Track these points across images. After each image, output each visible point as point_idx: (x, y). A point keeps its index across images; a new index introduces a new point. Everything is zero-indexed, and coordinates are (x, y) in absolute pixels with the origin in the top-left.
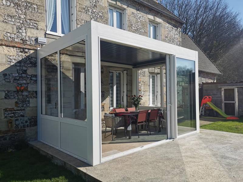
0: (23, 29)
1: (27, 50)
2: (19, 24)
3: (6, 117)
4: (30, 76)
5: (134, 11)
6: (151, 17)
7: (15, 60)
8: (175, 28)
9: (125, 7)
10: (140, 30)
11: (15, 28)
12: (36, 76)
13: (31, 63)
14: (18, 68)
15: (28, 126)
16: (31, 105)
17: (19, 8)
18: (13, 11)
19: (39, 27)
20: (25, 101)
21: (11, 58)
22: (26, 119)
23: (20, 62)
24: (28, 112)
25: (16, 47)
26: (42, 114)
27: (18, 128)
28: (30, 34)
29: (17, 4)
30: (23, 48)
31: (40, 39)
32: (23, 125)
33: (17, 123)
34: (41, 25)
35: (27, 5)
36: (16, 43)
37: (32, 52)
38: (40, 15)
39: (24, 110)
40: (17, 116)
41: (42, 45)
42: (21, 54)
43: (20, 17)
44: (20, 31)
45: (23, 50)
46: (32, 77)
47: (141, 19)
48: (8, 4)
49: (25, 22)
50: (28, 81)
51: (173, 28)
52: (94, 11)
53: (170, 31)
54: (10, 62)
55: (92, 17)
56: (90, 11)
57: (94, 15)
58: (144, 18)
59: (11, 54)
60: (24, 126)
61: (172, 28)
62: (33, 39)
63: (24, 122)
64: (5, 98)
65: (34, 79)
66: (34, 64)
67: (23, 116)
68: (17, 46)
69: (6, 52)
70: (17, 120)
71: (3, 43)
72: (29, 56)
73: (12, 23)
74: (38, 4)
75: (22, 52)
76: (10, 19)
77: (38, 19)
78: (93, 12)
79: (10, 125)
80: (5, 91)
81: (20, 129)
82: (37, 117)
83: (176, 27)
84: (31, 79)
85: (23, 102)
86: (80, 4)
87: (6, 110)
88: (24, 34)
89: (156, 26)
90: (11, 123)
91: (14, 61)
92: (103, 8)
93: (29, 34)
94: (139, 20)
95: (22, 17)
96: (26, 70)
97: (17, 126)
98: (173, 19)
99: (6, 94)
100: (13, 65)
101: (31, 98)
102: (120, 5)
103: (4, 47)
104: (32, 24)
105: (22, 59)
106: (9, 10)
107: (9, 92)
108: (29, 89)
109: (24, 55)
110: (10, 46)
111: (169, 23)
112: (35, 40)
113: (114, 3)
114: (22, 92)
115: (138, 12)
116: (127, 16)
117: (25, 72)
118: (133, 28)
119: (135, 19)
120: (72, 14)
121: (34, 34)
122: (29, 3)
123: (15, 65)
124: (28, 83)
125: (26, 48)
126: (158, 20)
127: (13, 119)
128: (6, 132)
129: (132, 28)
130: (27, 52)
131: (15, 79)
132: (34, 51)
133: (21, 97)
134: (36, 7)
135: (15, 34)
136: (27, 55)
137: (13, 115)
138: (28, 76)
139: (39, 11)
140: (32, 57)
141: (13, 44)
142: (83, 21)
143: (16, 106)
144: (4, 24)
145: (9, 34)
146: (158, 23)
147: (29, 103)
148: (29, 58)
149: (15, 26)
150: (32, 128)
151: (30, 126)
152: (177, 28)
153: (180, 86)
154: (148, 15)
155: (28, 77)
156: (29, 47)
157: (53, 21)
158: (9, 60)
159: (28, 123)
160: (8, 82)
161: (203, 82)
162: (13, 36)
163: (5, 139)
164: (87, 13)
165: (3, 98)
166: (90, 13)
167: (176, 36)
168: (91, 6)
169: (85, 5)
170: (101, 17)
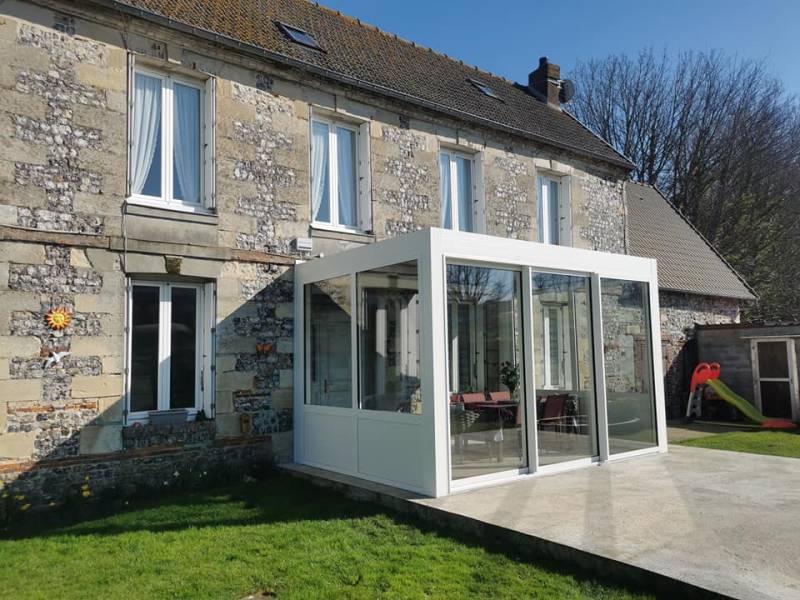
0: (270, 223)
1: (275, 267)
2: (263, 214)
3: (236, 409)
4: (281, 322)
5: (501, 153)
6: (544, 163)
7: (254, 288)
8: (608, 184)
9: (478, 147)
10: (516, 199)
11: (255, 223)
12: (291, 321)
13: (283, 293)
14: (260, 305)
15: (276, 430)
16: (282, 385)
17: (263, 181)
18: (252, 188)
19: (299, 217)
20: (270, 376)
21: (248, 285)
22: (272, 414)
23: (262, 293)
24: (276, 399)
25: (257, 262)
26: (305, 402)
27: (258, 433)
28: (282, 232)
29: (259, 172)
30: (269, 264)
31: (301, 242)
32: (266, 427)
33: (257, 422)
34: (303, 211)
35: (276, 173)
36: (257, 253)
37: (285, 269)
38: (300, 189)
39: (269, 394)
40: (256, 407)
41: (304, 252)
42: (265, 275)
43: (264, 200)
44: (265, 228)
45: (269, 268)
46: (284, 323)
47: (517, 171)
48: (244, 176)
49: (272, 209)
50: (278, 333)
51: (604, 182)
52: (409, 165)
53: (595, 193)
54: (246, 293)
55: (403, 180)
56: (400, 167)
57: (407, 175)
58: (526, 167)
59: (248, 277)
60: (269, 430)
61: (601, 183)
62: (288, 243)
63: (270, 419)
64: (237, 369)
65: (288, 326)
66: (289, 296)
67: (267, 408)
68: (258, 259)
69: (239, 273)
70: (257, 415)
71: (236, 257)
72: (279, 279)
73: (251, 213)
74: (296, 168)
75: (266, 272)
76: (246, 206)
77: (296, 199)
78: (405, 170)
79: (244, 425)
80: (236, 354)
81: (261, 435)
82: (292, 409)
83: (610, 180)
84: (283, 328)
85: (267, 377)
86: (378, 155)
87: (237, 394)
88: (271, 234)
89: (556, 182)
90: (247, 421)
91: (252, 291)
92: (428, 157)
93: (279, 233)
94: (513, 175)
95: (268, 198)
96: (275, 309)
97: (256, 428)
98: (603, 161)
99: (238, 360)
100: (250, 301)
101: (282, 369)
102: (466, 144)
103: (236, 263)
104: (284, 211)
105: (268, 286)
106: (245, 189)
107: (242, 355)
108: (279, 350)
109: (270, 276)
110: (246, 262)
111: (592, 172)
112: (291, 244)
113: (453, 141)
114: (267, 356)
115: (510, 154)
116: (483, 168)
117: (271, 313)
118: (499, 195)
119: (502, 174)
120: (361, 178)
121: (288, 232)
122: (280, 168)
123: (255, 300)
124: (277, 337)
125: (274, 264)
126: (562, 167)
127: (250, 412)
128: (236, 441)
129: (495, 195)
130: (274, 272)
131: (254, 330)
132: (288, 268)
133: (263, 367)
134: (292, 174)
135: (255, 236)
136: (276, 276)
137: (249, 404)
138: (277, 322)
139: (299, 182)
140: (284, 281)
141: (251, 257)
142: (385, 192)
143: (255, 385)
144: (237, 218)
145: (244, 237)
146: (561, 176)
147: (278, 380)
148: (279, 283)
149: (255, 220)
150: (282, 435)
151: (280, 430)
152: (615, 182)
153: (627, 334)
154: (535, 159)
155: (277, 325)
156: (280, 261)
157: (320, 198)
158: (244, 290)
159: (274, 424)
160: (242, 335)
161: (697, 322)
162: (251, 239)
163: (235, 456)
164: (392, 172)
165: (233, 368)
166: (399, 173)
167: (611, 203)
168: (401, 156)
169: (389, 155)
170: (423, 178)
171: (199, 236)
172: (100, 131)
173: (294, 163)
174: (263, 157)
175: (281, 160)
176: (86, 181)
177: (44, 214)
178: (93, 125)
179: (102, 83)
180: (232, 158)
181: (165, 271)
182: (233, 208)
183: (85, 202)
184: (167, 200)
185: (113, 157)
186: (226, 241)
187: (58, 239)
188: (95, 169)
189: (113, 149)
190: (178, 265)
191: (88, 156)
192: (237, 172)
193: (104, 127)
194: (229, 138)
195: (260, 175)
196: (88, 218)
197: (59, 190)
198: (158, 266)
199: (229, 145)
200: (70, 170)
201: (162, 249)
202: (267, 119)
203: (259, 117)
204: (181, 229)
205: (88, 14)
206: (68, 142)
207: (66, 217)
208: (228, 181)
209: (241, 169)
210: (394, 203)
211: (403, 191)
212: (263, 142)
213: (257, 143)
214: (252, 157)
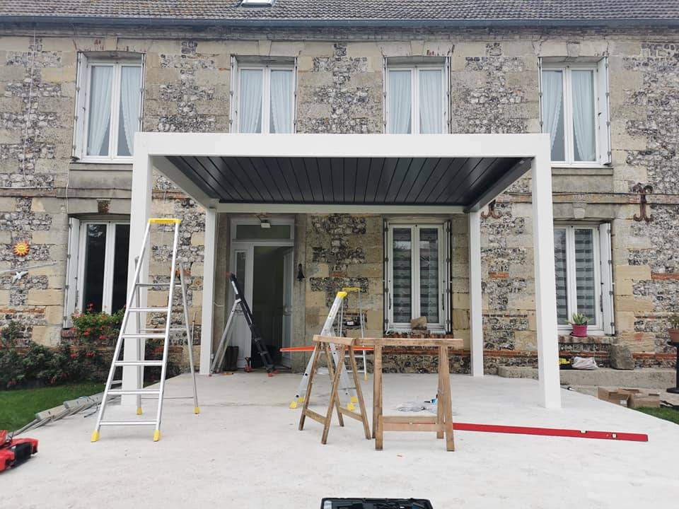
1: (192, 202)
4: (196, 249)
6: (554, 50)
9: (442, 52)
10: (504, 101)
13: (199, 225)
15: (186, 343)
16: (194, 304)
22: (184, 328)
24: (187, 316)
25: (175, 199)
29: (181, 123)
30: (187, 200)
32: (178, 339)
39: (182, 311)
45: (187, 203)
46: (198, 250)
47: (507, 69)
48: (167, 128)
50: (192, 259)
52: (343, 90)
55: (335, 106)
56: (333, 94)
57: (342, 101)
59: (166, 213)
64: (154, 289)
65: (203, 253)
66: (204, 226)
67: (180, 323)
68: (175, 196)
72: (195, 212)
74: (216, 114)
75: (184, 206)
78: (340, 96)
80: (153, 277)
84: (198, 255)
85: (181, 296)
92: (370, 76)
96: (190, 238)
99: (154, 281)
100: (168, 231)
101: (196, 290)
103: (157, 201)
107: (158, 277)
108: (192, 274)
109: (186, 210)
113: (406, 53)
115: (495, 51)
117: (187, 241)
123: (172, 231)
124: (192, 262)
129: (467, 102)
130: (192, 206)
134: (211, 120)
138: (192, 249)
139: (218, 126)
141: (169, 195)
145: (164, 179)
146: (596, 60)
147: (191, 299)
148: (194, 215)
155: (192, 252)
160: (159, 260)
164: (322, 100)
166: (331, 100)
168: (336, 83)
169: (320, 84)
170: (362, 100)
171: (125, 181)
172: (55, 113)
173: (215, 109)
174: (185, 109)
175: (201, 110)
176: (44, 150)
177: (18, 177)
178: (51, 110)
179: (57, 78)
180: (156, 116)
181: (98, 211)
183: (43, 165)
184: (111, 156)
185: (64, 130)
187: (22, 193)
188: (50, 141)
189: (64, 125)
190: (107, 205)
191: (47, 131)
192: (161, 127)
193: (58, 110)
194: (155, 100)
195: (181, 126)
196: (45, 177)
197: (26, 160)
198: (92, 208)
199: (155, 105)
200: (33, 145)
201: (95, 194)
202: (190, 77)
203: (183, 77)
204: (110, 177)
205: (49, 32)
206: (35, 125)
207: (30, 177)
209: (164, 124)
210: (323, 131)
211: (335, 116)
212: (185, 97)
213: (180, 99)
214: (174, 111)
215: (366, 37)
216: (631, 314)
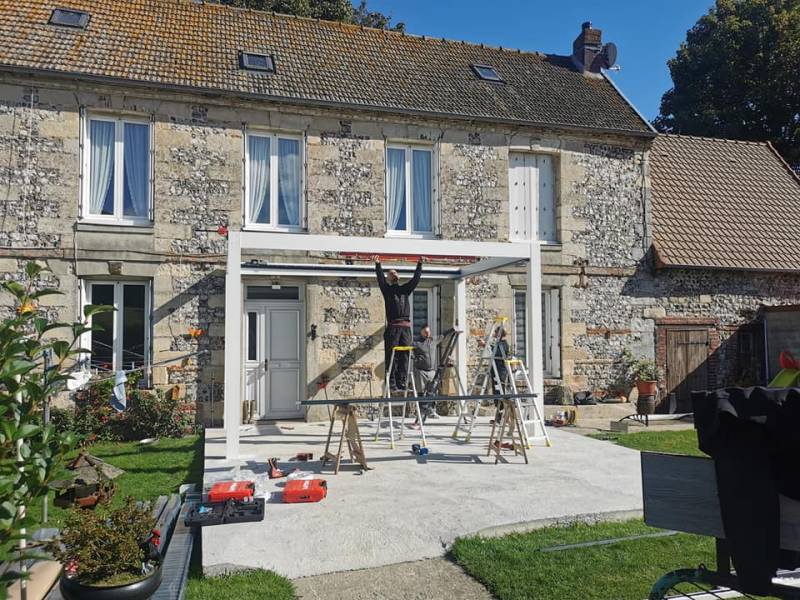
0: (203, 228)
1: (207, 266)
2: (196, 221)
3: (171, 382)
4: (213, 311)
7: (187, 283)
11: (190, 230)
12: (222, 310)
13: (215, 287)
15: (207, 400)
16: (213, 363)
17: (197, 194)
18: (186, 202)
19: (230, 221)
21: (182, 281)
22: (204, 386)
23: (195, 287)
24: (208, 374)
25: (190, 262)
28: (215, 235)
29: (193, 187)
30: (203, 264)
32: (198, 397)
33: (189, 392)
34: (235, 216)
35: (210, 187)
36: (191, 254)
37: (216, 267)
38: (232, 198)
39: (201, 370)
40: (188, 380)
42: (197, 272)
43: (198, 210)
44: (198, 233)
45: (202, 266)
48: (179, 192)
49: (206, 216)
50: (210, 320)
52: (349, 165)
53: (598, 167)
54: (180, 288)
55: (342, 179)
56: (340, 168)
57: (348, 175)
58: (496, 151)
59: (181, 275)
60: (200, 399)
62: (220, 244)
63: (202, 391)
64: (172, 349)
65: (219, 314)
66: (220, 289)
67: (199, 381)
68: (190, 259)
69: (174, 272)
70: (189, 387)
71: (170, 259)
72: (211, 275)
73: (185, 222)
74: (230, 180)
75: (199, 270)
76: (181, 217)
77: (228, 207)
78: (345, 170)
79: (174, 394)
80: (171, 338)
82: (223, 383)
84: (215, 316)
85: (199, 356)
86: (315, 159)
87: (171, 369)
88: (204, 238)
91: (186, 286)
92: (372, 155)
93: (211, 236)
95: (202, 208)
96: (207, 300)
97: (189, 398)
99: (172, 342)
100: (183, 293)
101: (214, 349)
103: (171, 264)
104: (217, 218)
105: (200, 281)
106: (180, 202)
107: (176, 338)
108: (211, 334)
109: (202, 273)
110: (180, 263)
116: (439, 158)
117: (204, 303)
118: (458, 182)
119: (464, 161)
122: (214, 181)
124: (209, 324)
125: (205, 263)
127: (183, 385)
129: (454, 183)
130: (207, 269)
134: (225, 185)
135: (189, 240)
136: (207, 273)
138: (210, 311)
139: (232, 192)
140: (216, 277)
141: (185, 259)
142: (322, 193)
144: (172, 227)
145: (179, 242)
147: (210, 359)
148: (210, 278)
149: (189, 227)
150: (213, 404)
151: (211, 400)
152: (632, 153)
154: (509, 142)
155: (209, 314)
156: (211, 260)
158: (179, 285)
162: (186, 243)
164: (330, 173)
165: (169, 348)
166: (338, 174)
167: (623, 177)
168: (341, 158)
169: (327, 158)
170: (366, 175)
171: (138, 243)
172: (58, 170)
173: (228, 175)
174: (198, 174)
175: (214, 175)
176: (48, 209)
177: (16, 236)
178: (53, 166)
179: (61, 133)
180: (167, 178)
181: (108, 273)
182: (168, 218)
183: (46, 225)
184: (118, 218)
185: (68, 189)
186: (162, 246)
187: (25, 253)
188: (54, 199)
189: (69, 182)
190: (119, 268)
191: (48, 190)
192: (173, 190)
193: (61, 167)
194: (166, 162)
195: (194, 190)
196: (48, 237)
197: (27, 218)
198: (102, 269)
199: (166, 168)
200: (36, 202)
201: (106, 256)
202: (202, 142)
203: (194, 141)
204: (122, 239)
205: (47, 84)
206: (34, 181)
207: (33, 237)
208: (164, 198)
209: (176, 187)
210: (331, 202)
211: (342, 189)
212: (198, 162)
213: (192, 163)
214: (187, 175)
215: (369, 118)
216: (572, 361)
